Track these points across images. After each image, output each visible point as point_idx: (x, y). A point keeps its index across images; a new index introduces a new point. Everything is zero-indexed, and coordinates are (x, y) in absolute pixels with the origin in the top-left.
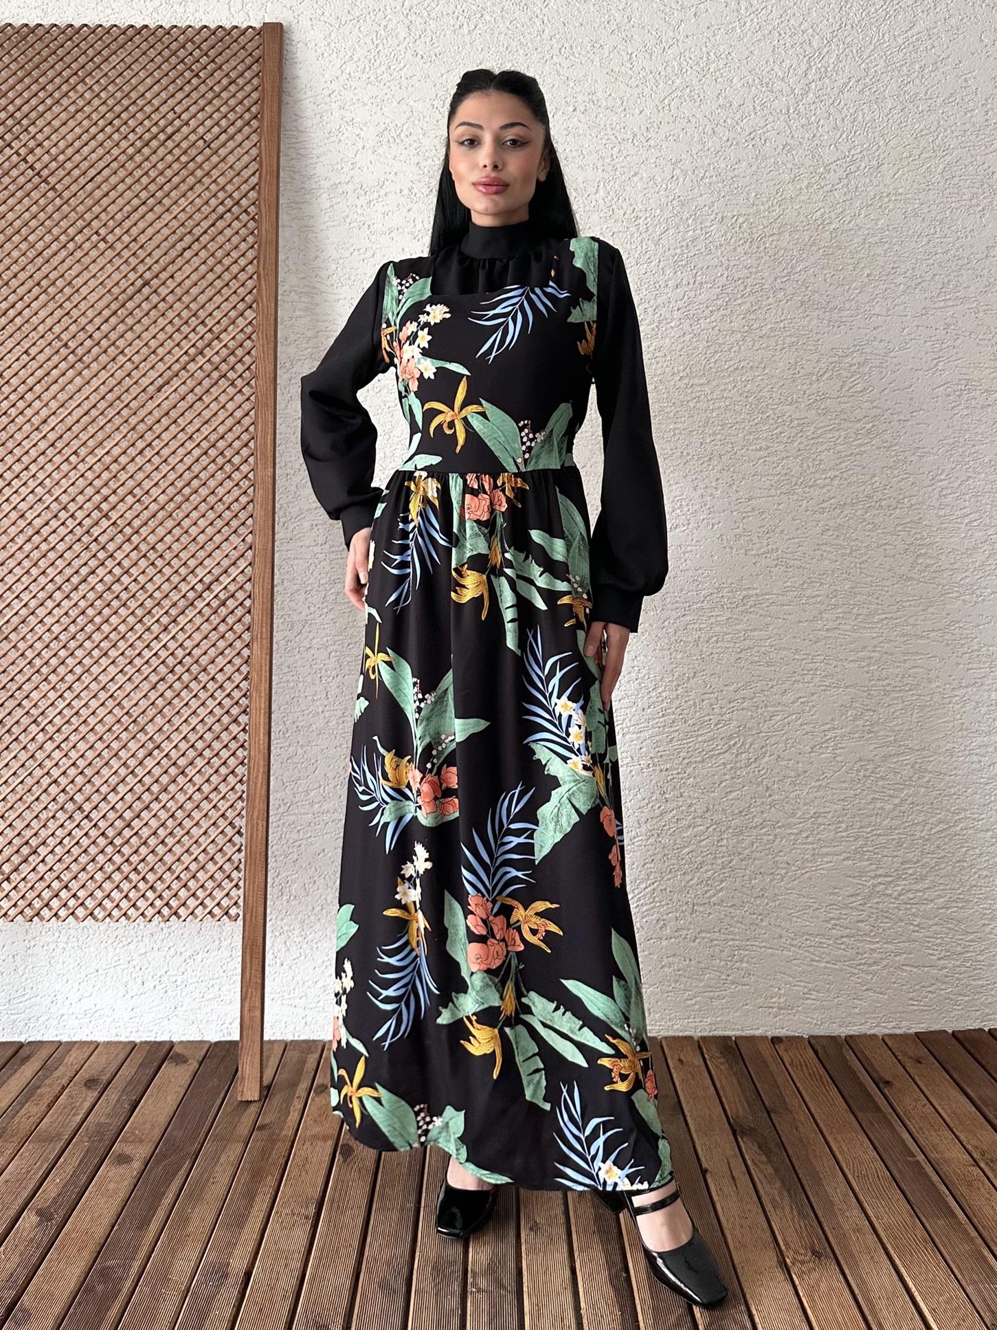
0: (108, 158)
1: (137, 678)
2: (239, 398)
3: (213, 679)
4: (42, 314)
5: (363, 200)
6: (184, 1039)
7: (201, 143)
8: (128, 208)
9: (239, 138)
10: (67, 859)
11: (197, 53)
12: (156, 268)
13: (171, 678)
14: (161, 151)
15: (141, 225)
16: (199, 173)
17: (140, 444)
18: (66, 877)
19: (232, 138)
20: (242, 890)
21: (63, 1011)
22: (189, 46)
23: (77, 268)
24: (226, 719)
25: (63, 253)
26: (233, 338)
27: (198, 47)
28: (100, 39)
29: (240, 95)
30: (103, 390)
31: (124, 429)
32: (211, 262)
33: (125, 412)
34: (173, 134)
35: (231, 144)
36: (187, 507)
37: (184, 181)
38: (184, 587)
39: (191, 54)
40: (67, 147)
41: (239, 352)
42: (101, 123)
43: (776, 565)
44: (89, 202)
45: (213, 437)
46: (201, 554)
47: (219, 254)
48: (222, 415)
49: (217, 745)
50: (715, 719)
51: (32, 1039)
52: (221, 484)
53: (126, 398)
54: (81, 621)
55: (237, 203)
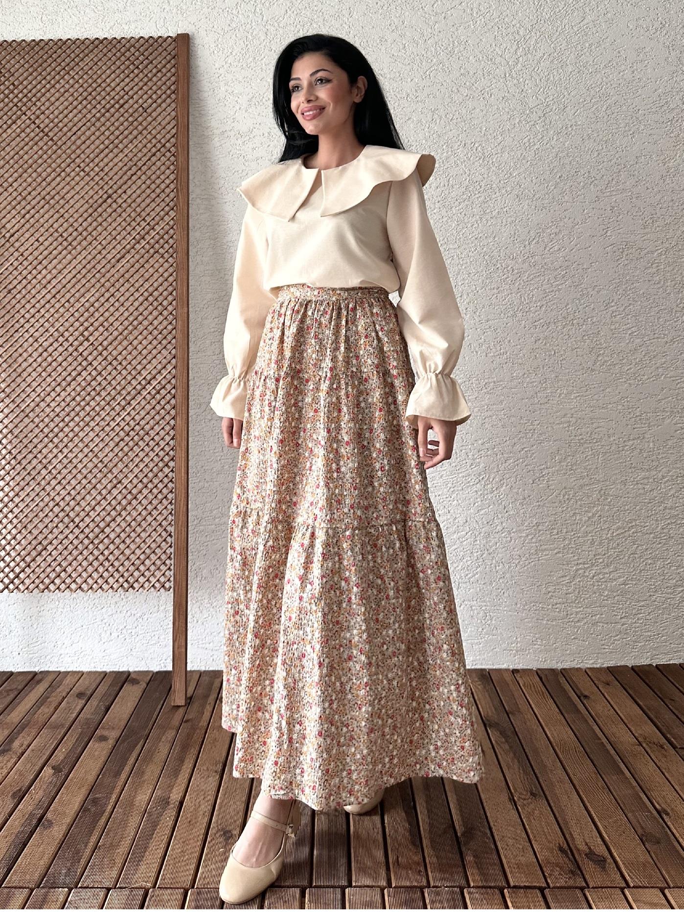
0: (84, 120)
1: (107, 439)
2: (166, 265)
3: (152, 439)
4: (46, 216)
5: (240, 142)
6: (137, 669)
7: (141, 108)
8: (97, 150)
9: (164, 105)
10: (65, 553)
11: (137, 54)
12: (115, 187)
13: (127, 439)
14: (117, 115)
15: (106, 160)
16: (140, 128)
17: (107, 295)
18: (64, 564)
19: (160, 106)
20: (172, 572)
21: (62, 652)
22: (132, 49)
23: (68, 188)
24: (161, 464)
25: (59, 179)
26: (163, 228)
27: (138, 50)
28: (78, 47)
29: (164, 79)
30: (84, 262)
31: (98, 285)
32: (148, 182)
33: (98, 276)
34: (124, 104)
35: (159, 110)
36: (136, 333)
37: (131, 133)
38: (134, 382)
39: (133, 54)
40: (60, 114)
41: (166, 237)
42: (80, 98)
43: (506, 363)
44: (74, 147)
45: (151, 289)
46: (145, 362)
47: (153, 177)
48: (156, 275)
49: (156, 481)
50: (469, 462)
51: (42, 670)
52: (156, 318)
53: (98, 267)
54: (73, 404)
55: (164, 146)
